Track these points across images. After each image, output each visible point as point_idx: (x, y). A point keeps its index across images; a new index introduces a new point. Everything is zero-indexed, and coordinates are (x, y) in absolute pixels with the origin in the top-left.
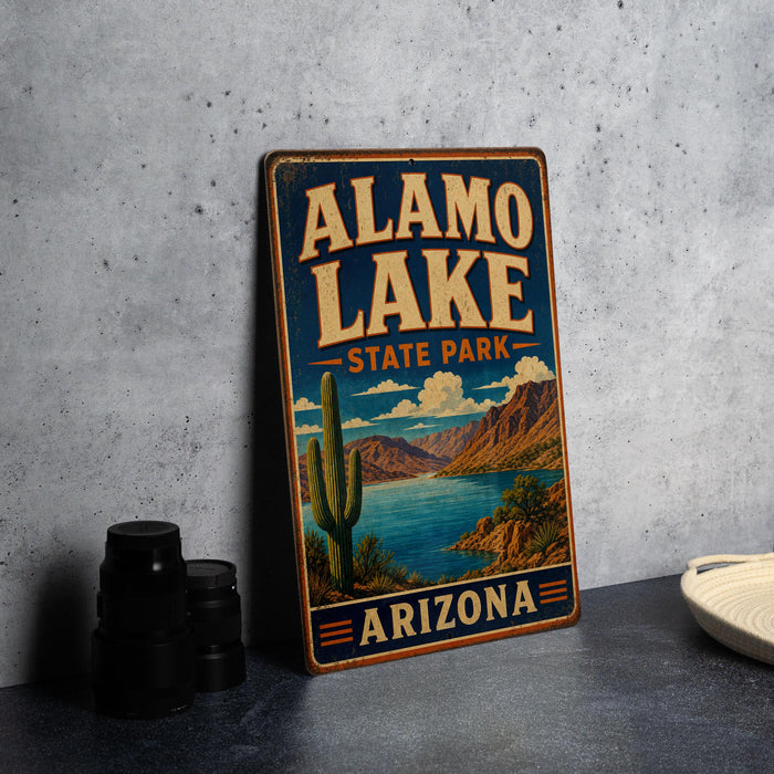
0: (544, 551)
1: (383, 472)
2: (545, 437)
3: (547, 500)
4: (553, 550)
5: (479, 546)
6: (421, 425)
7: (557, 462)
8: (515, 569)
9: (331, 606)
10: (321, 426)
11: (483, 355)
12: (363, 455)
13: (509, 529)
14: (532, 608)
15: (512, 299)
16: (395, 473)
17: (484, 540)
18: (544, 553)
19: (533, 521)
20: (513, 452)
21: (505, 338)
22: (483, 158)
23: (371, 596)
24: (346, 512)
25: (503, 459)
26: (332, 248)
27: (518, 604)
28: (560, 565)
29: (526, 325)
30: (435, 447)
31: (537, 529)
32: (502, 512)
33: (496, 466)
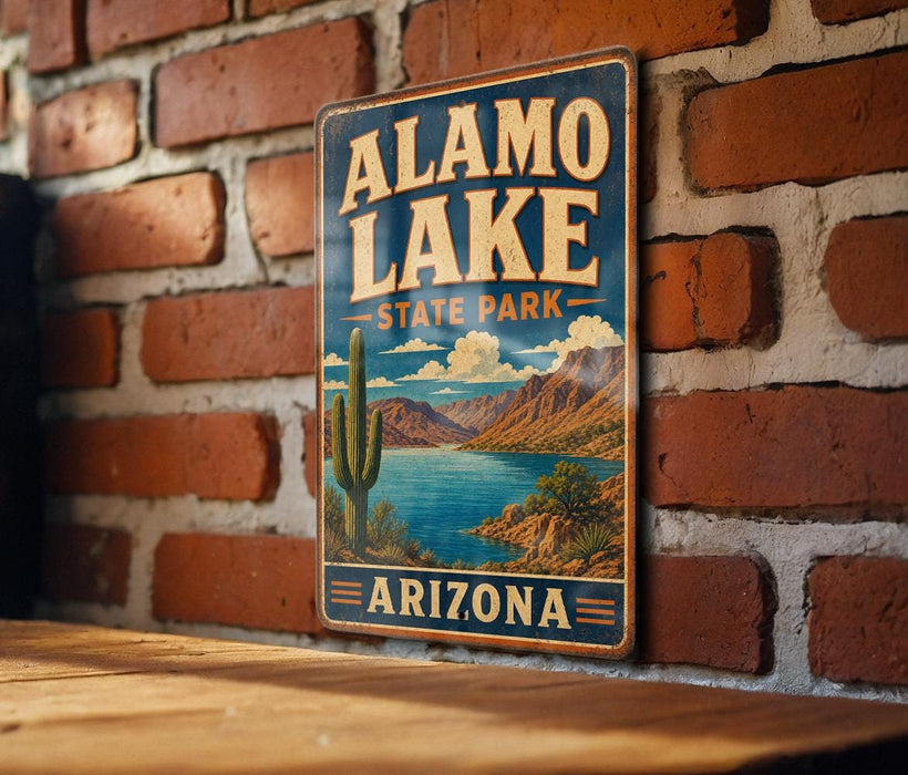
0: (587, 558)
1: (403, 437)
2: (601, 418)
3: (596, 496)
4: (600, 560)
5: (503, 535)
6: (447, 391)
7: (616, 451)
8: (547, 573)
9: (343, 565)
10: (347, 384)
11: (529, 313)
12: (385, 416)
13: (542, 523)
14: (564, 624)
15: (572, 244)
16: (415, 439)
17: (510, 530)
18: (587, 561)
19: (575, 519)
20: (555, 432)
21: (557, 293)
22: (549, 73)
23: (382, 564)
24: (365, 473)
25: (542, 439)
26: (371, 199)
27: (547, 615)
28: (609, 581)
29: (588, 275)
30: (461, 416)
31: (581, 531)
32: (535, 502)
33: (532, 446)
